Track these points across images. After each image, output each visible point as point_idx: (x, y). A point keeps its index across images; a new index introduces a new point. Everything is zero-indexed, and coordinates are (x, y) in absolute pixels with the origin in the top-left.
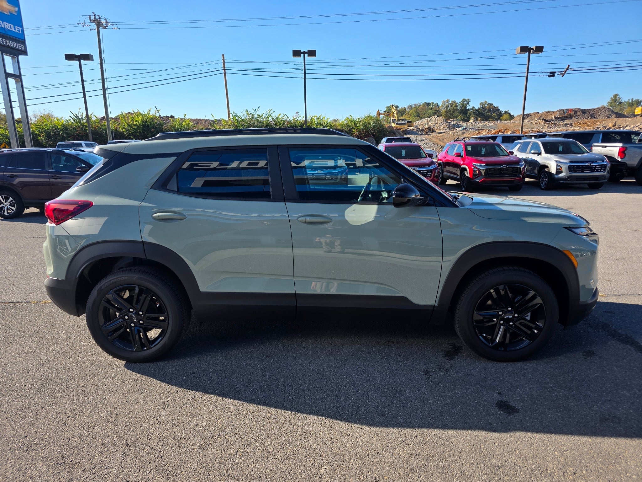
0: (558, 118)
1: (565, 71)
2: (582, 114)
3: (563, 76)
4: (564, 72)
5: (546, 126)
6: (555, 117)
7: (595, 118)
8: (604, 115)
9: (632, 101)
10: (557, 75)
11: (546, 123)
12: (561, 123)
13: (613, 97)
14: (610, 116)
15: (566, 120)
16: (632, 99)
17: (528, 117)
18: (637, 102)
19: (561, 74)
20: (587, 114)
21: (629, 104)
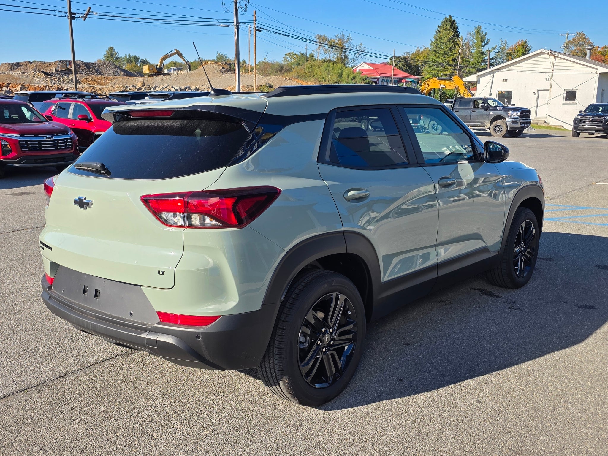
0: (60, 71)
1: (87, 14)
2: (86, 69)
3: (85, 20)
4: (85, 15)
5: (49, 81)
6: (56, 70)
7: (101, 74)
8: (111, 72)
9: (130, 57)
10: (78, 17)
11: (48, 77)
12: (65, 77)
13: (108, 50)
14: (117, 73)
15: (70, 75)
16: (129, 55)
17: (18, 67)
18: (135, 59)
19: (82, 17)
20: (92, 69)
21: (127, 60)
